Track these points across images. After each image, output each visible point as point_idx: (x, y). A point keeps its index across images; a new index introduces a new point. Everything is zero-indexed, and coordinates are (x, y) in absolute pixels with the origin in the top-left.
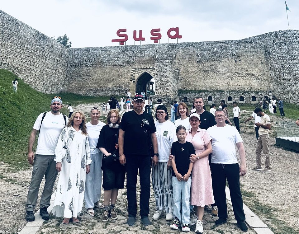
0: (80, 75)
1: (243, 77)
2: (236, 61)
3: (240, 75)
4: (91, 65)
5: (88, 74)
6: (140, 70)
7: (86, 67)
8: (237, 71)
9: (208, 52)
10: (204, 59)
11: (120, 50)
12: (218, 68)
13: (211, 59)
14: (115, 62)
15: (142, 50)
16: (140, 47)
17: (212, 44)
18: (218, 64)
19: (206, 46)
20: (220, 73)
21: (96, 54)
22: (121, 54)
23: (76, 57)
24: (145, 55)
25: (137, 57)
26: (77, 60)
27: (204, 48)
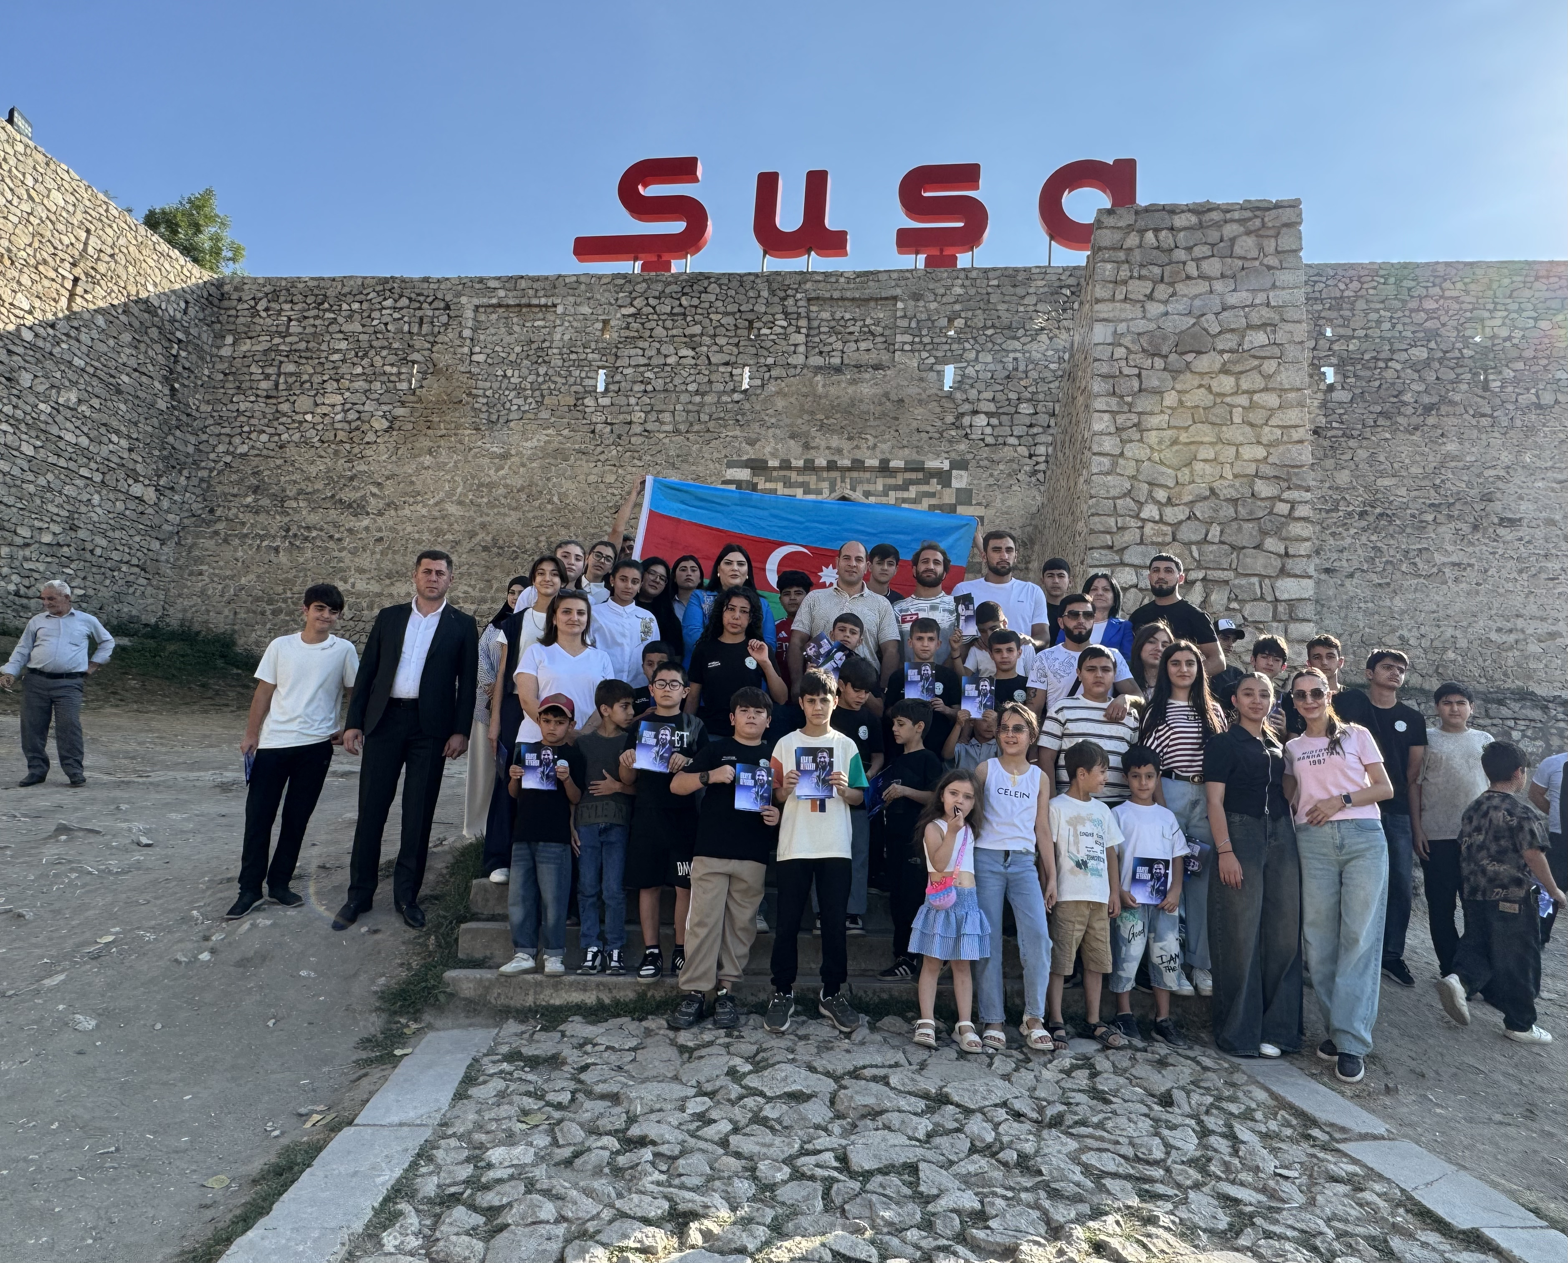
0: (281, 500)
4: (380, 424)
5: (347, 495)
6: (794, 476)
7: (341, 435)
9: (1413, 351)
10: (1379, 409)
11: (632, 310)
12: (1511, 488)
13: (1444, 409)
14: (589, 401)
15: (825, 315)
16: (809, 286)
17: (1447, 285)
18: (1506, 458)
19: (1397, 304)
20: (1524, 532)
21: (426, 328)
22: (641, 344)
23: (266, 352)
24: (852, 356)
25: (774, 373)
26: (267, 377)
27: (1373, 316)
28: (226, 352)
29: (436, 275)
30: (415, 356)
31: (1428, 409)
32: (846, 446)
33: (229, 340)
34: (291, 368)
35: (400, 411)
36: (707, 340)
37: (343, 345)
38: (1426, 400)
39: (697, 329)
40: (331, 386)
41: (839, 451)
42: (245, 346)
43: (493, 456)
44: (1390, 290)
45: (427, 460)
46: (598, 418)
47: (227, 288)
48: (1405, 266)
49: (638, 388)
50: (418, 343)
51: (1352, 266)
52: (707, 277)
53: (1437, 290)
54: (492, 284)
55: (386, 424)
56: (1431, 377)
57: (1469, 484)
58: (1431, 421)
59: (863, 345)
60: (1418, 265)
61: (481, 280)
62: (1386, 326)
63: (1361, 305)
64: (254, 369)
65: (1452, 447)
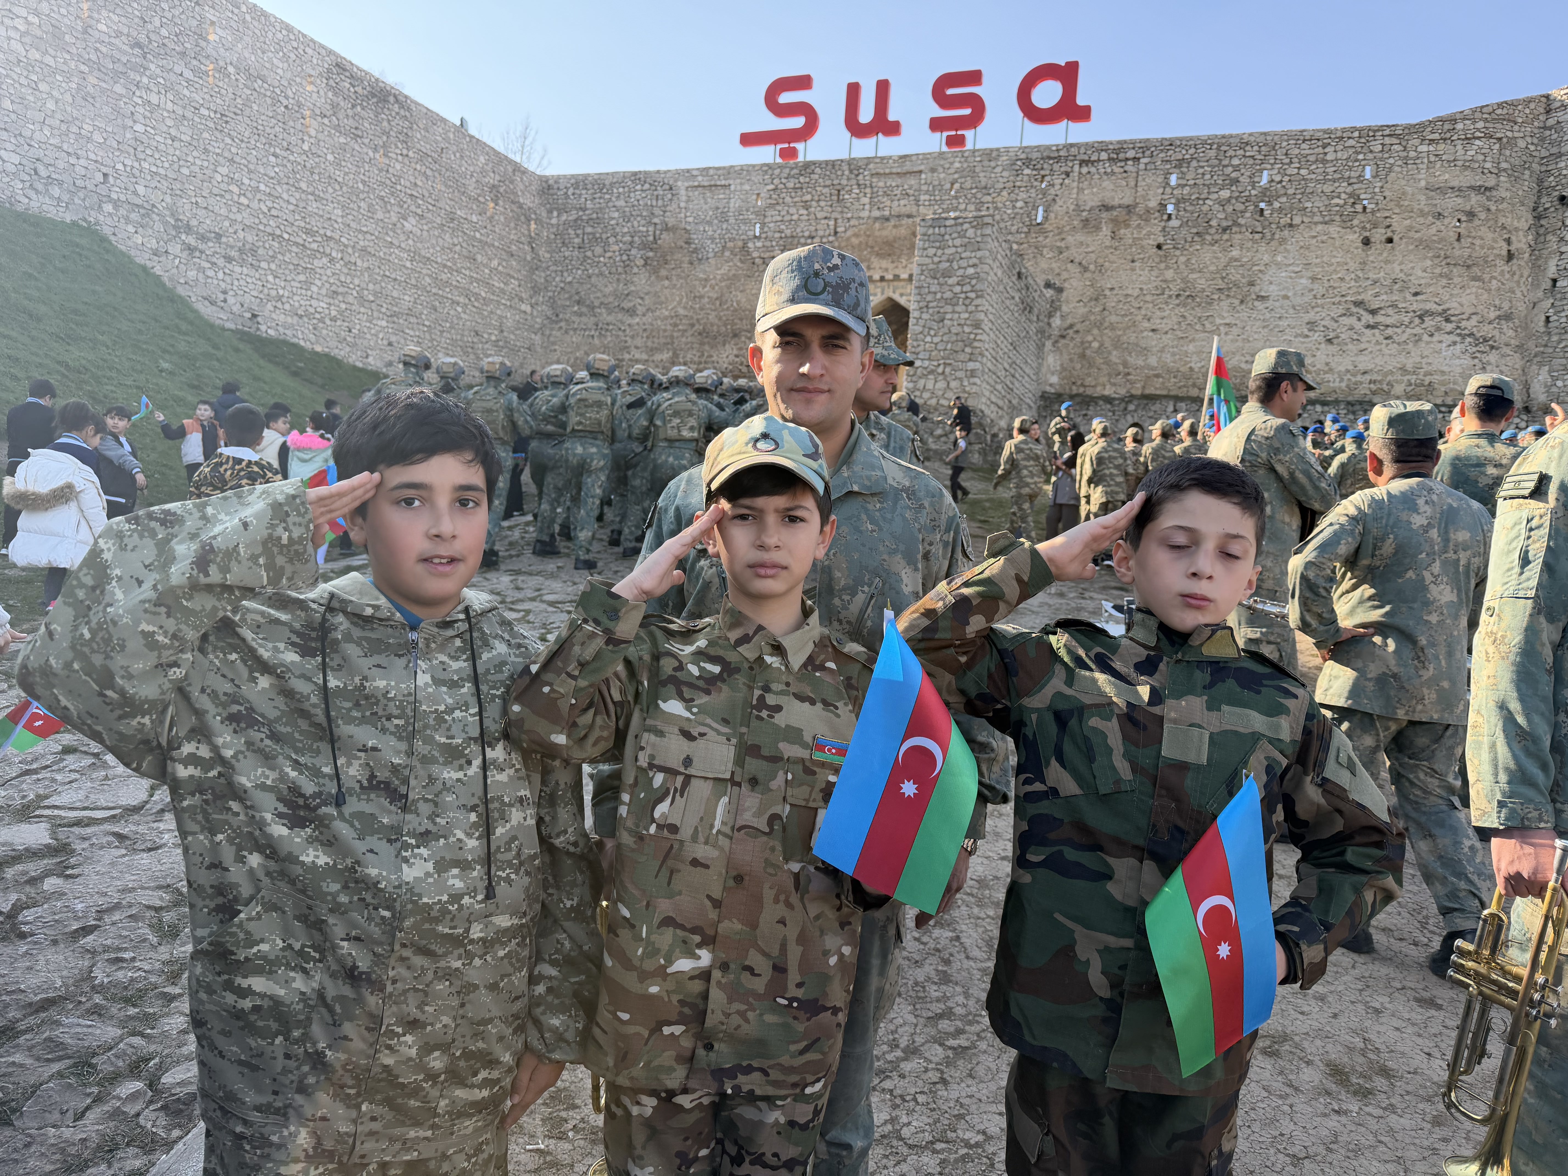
0: (592, 308)
1: (1389, 331)
2: (1366, 242)
3: (1379, 318)
4: (640, 261)
5: (626, 304)
7: (620, 269)
8: (1367, 296)
9: (1222, 193)
10: (1195, 230)
11: (772, 187)
12: (1266, 278)
13: (1234, 229)
14: (750, 245)
15: (881, 184)
16: (871, 166)
17: (1248, 148)
18: (1266, 258)
19: (1216, 162)
20: (1269, 304)
21: (660, 203)
22: (778, 208)
23: (576, 220)
24: (896, 210)
25: (852, 222)
26: (578, 236)
27: (1201, 171)
28: (554, 221)
29: (663, 168)
30: (656, 220)
31: (1225, 230)
32: (891, 266)
33: (555, 214)
34: (589, 230)
35: (651, 254)
36: (814, 204)
37: (616, 215)
38: (1225, 224)
39: (808, 197)
40: (612, 240)
41: (886, 270)
42: (564, 217)
43: (700, 280)
44: (1212, 153)
45: (666, 283)
46: (755, 254)
47: (551, 182)
48: (1223, 137)
49: (777, 235)
50: (657, 212)
51: (1191, 139)
52: (814, 163)
53: (1241, 152)
54: (695, 173)
55: (642, 262)
56: (1229, 209)
57: (1243, 276)
58: (1226, 237)
59: (902, 202)
60: (1231, 136)
61: (688, 171)
62: (1208, 177)
63: (1194, 163)
64: (571, 231)
65: (1235, 253)
